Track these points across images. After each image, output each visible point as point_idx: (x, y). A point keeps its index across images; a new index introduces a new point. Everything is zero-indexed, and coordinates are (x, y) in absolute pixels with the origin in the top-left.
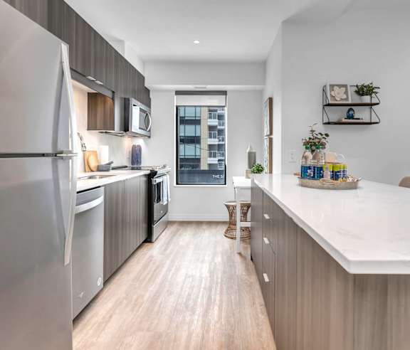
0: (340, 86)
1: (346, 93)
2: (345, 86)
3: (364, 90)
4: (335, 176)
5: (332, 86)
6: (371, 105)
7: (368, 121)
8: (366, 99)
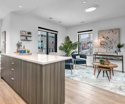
0: (24, 31)
1: (26, 33)
2: (25, 32)
3: (29, 33)
4: (28, 52)
5: (23, 31)
6: (30, 37)
7: (30, 40)
8: (30, 35)
